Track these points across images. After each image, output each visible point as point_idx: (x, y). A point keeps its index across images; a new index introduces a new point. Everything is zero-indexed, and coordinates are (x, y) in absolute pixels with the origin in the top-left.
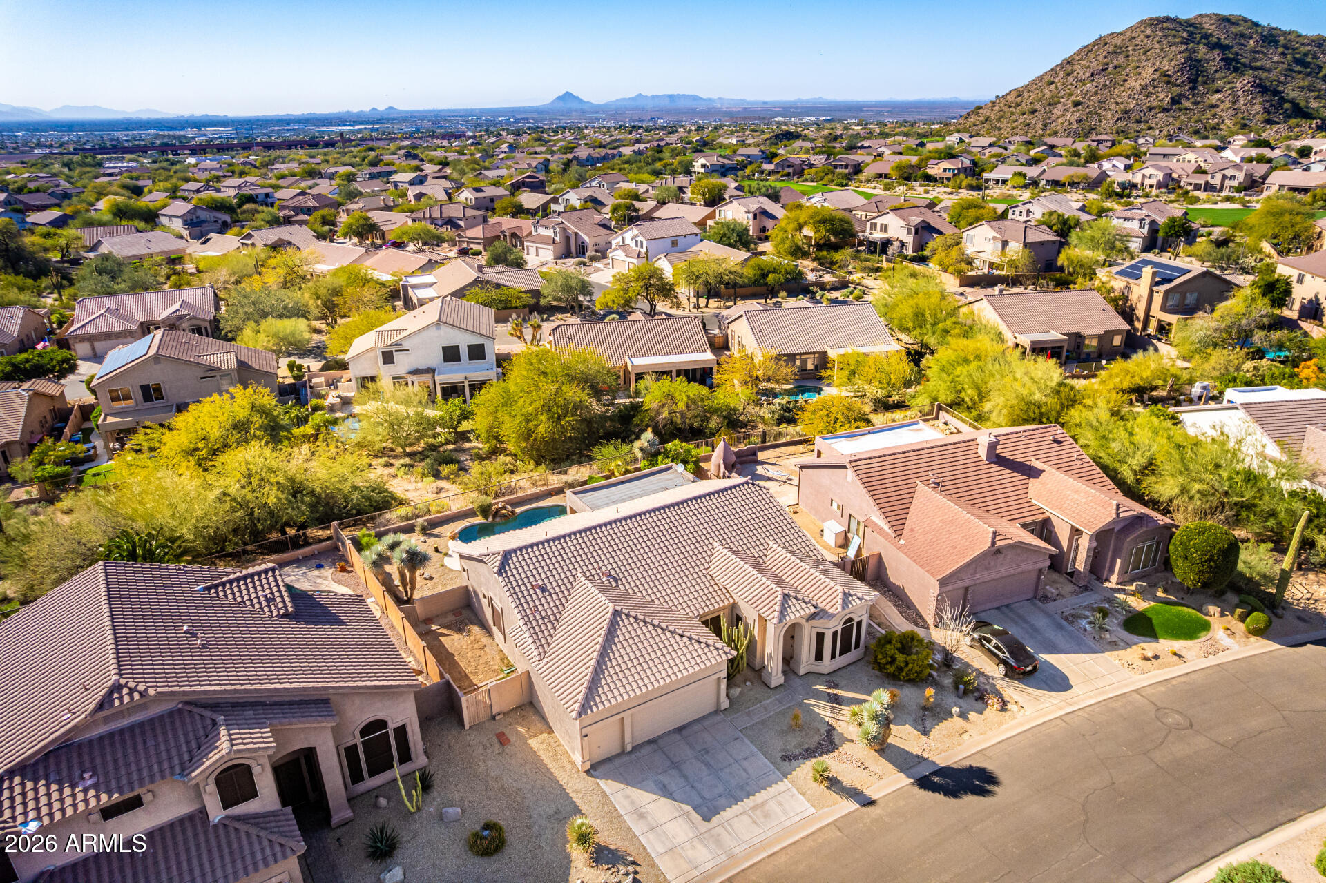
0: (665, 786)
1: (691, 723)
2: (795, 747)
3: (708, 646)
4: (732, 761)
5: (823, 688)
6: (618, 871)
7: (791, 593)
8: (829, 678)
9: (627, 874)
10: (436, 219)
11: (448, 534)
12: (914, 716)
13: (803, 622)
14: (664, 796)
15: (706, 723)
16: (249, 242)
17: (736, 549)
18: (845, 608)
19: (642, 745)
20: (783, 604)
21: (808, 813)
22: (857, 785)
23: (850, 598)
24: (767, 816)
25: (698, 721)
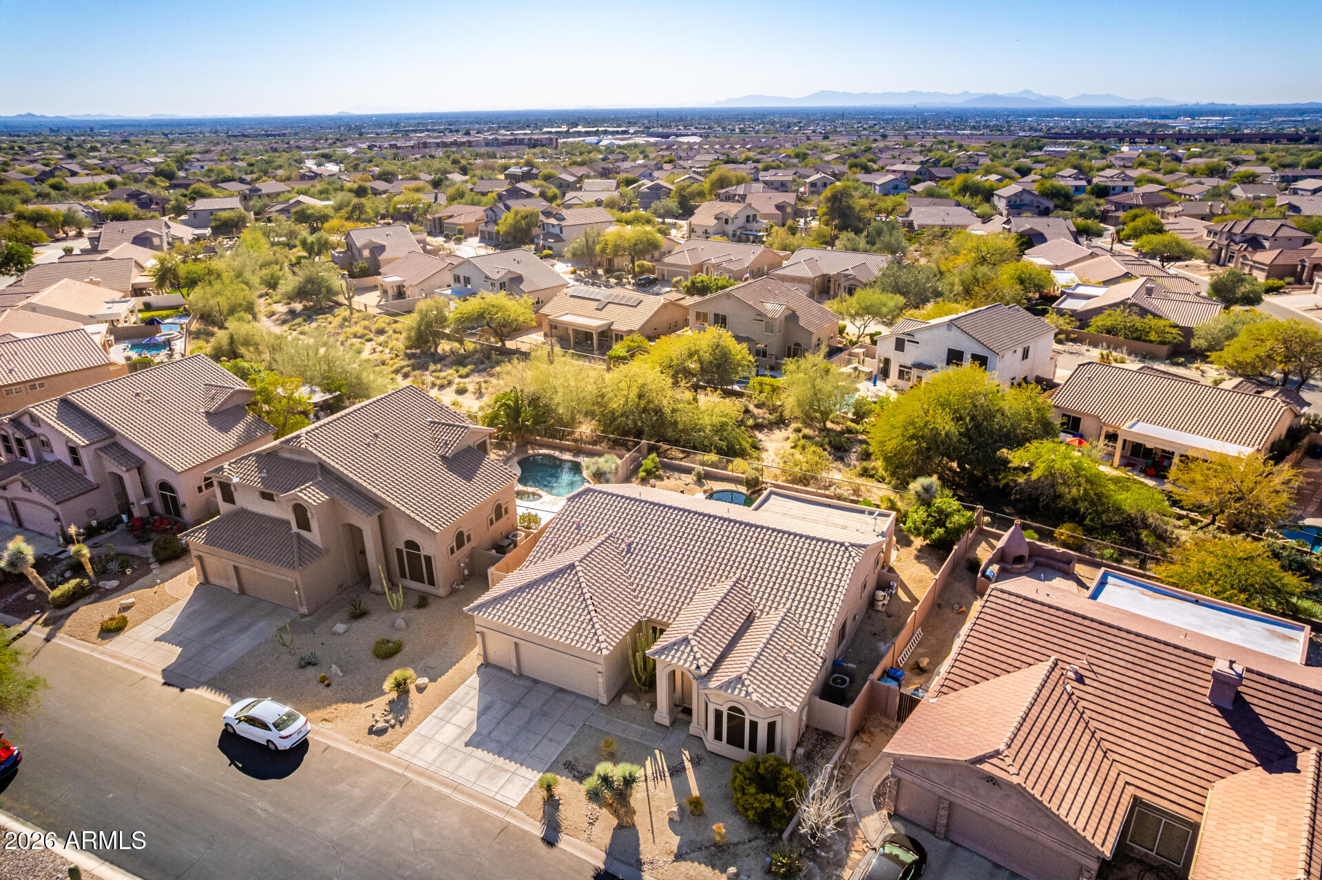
0: (490, 708)
4: (544, 733)
5: (686, 755)
6: (386, 716)
9: (387, 722)
10: (1235, 235)
11: (705, 488)
14: (479, 712)
15: (579, 701)
16: (1007, 227)
17: (749, 591)
18: (726, 690)
19: (528, 678)
20: (675, 644)
21: (510, 803)
22: (564, 824)
23: (739, 686)
24: (491, 778)
25: (579, 695)
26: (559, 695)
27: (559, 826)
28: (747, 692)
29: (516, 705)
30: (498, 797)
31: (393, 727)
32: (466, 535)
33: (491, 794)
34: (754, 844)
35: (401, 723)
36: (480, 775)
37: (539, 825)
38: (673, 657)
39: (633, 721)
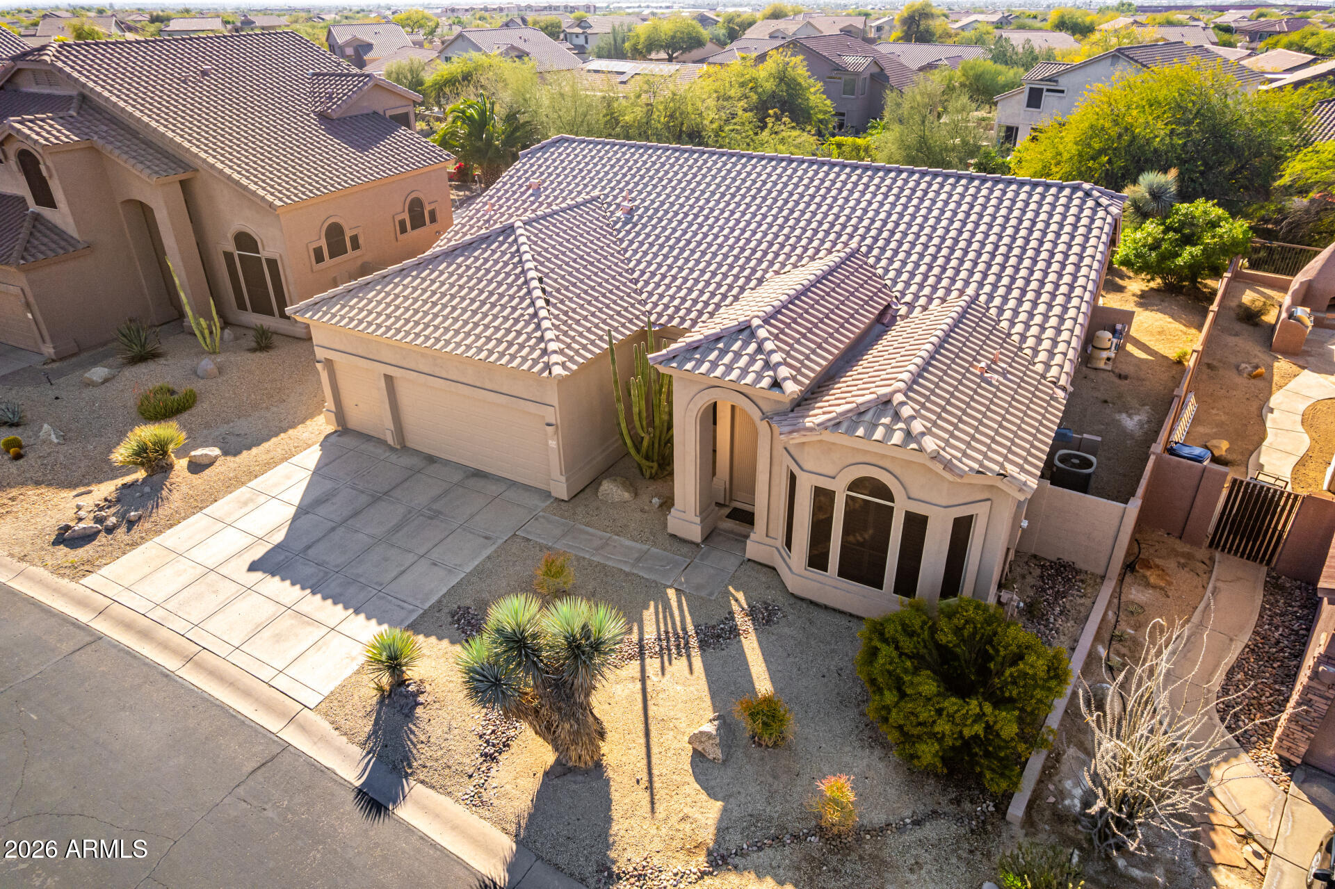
0: (325, 502)
1: (501, 480)
4: (423, 550)
5: (739, 601)
6: (101, 509)
8: (780, 601)
9: (98, 520)
14: (299, 508)
15: (511, 493)
17: (880, 271)
18: (851, 431)
19: (417, 453)
20: (718, 339)
22: (422, 754)
23: (886, 420)
24: (279, 637)
25: (513, 484)
26: (471, 482)
27: (407, 758)
28: (908, 433)
30: (279, 681)
31: (110, 530)
32: (348, 234)
33: (266, 674)
34: (930, 831)
35: (131, 524)
36: (257, 630)
37: (357, 752)
38: (714, 365)
39: (621, 531)
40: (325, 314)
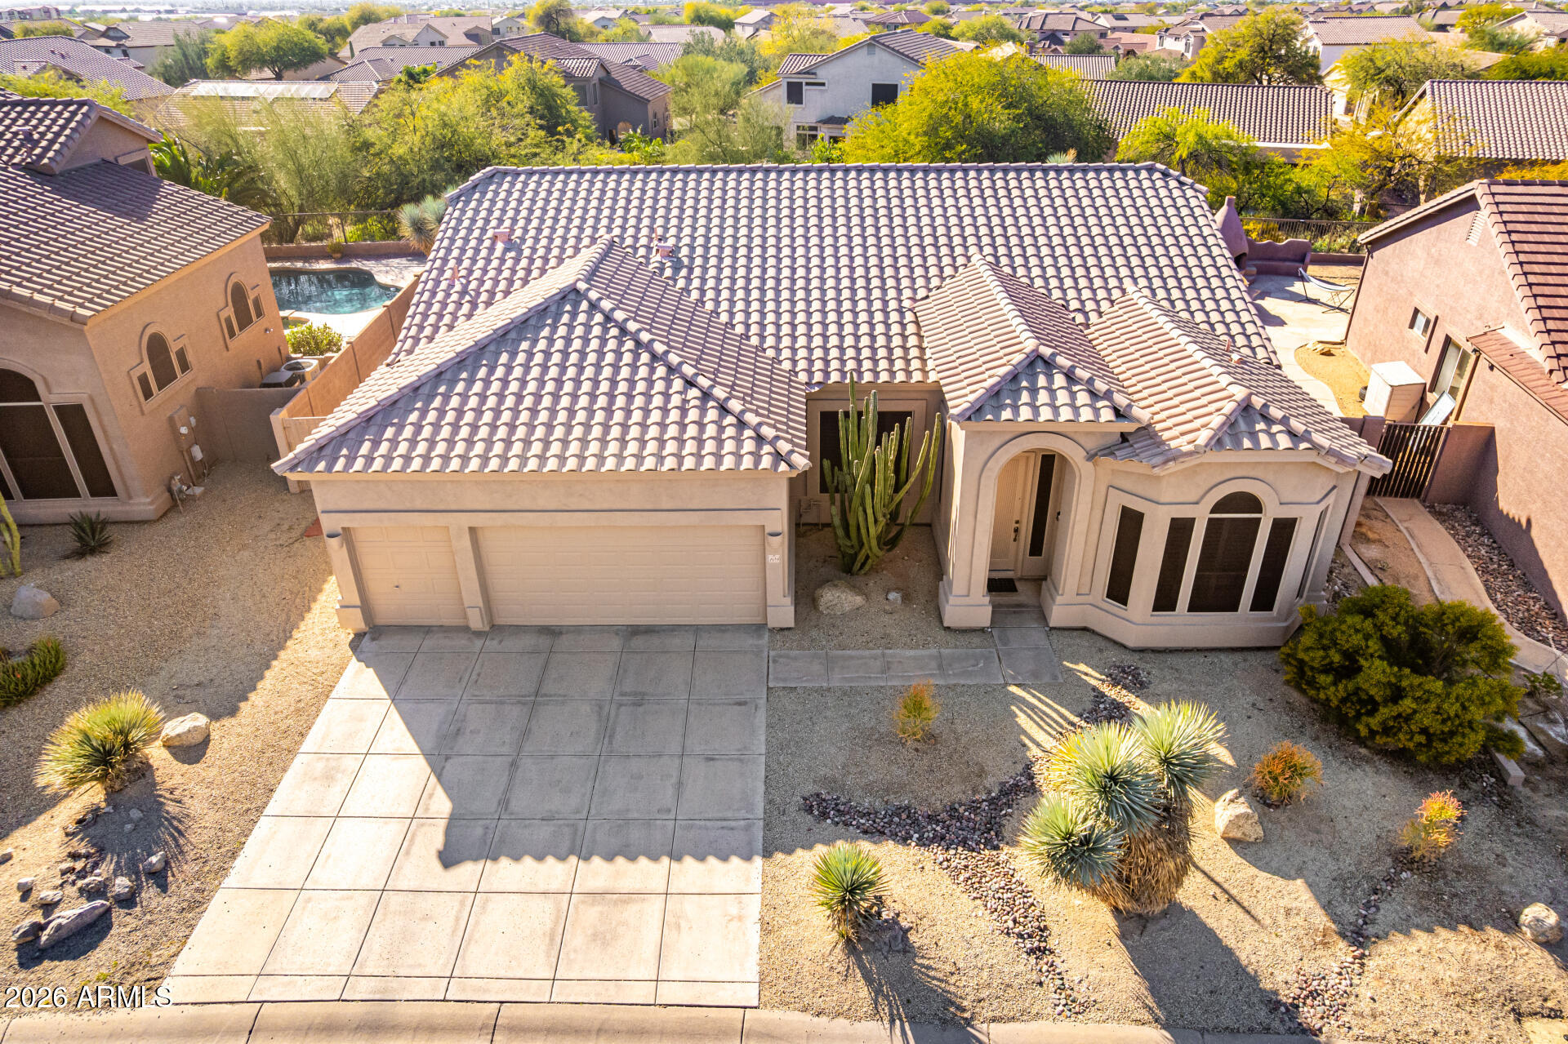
0: (458, 733)
1: (674, 629)
2: (868, 789)
3: (741, 424)
4: (675, 748)
5: (1091, 676)
6: (82, 874)
7: (1061, 360)
8: (1129, 660)
9: (90, 893)
12: (1347, 864)
13: (1074, 454)
14: (427, 755)
19: (519, 628)
20: (1014, 377)
21: (725, 995)
22: (965, 989)
23: (1261, 426)
24: (601, 938)
27: (950, 1002)
28: (1291, 434)
29: (535, 701)
30: (668, 993)
31: (128, 901)
32: (174, 348)
33: (641, 993)
35: (159, 877)
36: (557, 942)
37: (878, 1027)
38: (1035, 407)
39: (887, 641)
40: (351, 460)
